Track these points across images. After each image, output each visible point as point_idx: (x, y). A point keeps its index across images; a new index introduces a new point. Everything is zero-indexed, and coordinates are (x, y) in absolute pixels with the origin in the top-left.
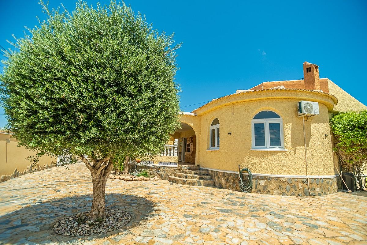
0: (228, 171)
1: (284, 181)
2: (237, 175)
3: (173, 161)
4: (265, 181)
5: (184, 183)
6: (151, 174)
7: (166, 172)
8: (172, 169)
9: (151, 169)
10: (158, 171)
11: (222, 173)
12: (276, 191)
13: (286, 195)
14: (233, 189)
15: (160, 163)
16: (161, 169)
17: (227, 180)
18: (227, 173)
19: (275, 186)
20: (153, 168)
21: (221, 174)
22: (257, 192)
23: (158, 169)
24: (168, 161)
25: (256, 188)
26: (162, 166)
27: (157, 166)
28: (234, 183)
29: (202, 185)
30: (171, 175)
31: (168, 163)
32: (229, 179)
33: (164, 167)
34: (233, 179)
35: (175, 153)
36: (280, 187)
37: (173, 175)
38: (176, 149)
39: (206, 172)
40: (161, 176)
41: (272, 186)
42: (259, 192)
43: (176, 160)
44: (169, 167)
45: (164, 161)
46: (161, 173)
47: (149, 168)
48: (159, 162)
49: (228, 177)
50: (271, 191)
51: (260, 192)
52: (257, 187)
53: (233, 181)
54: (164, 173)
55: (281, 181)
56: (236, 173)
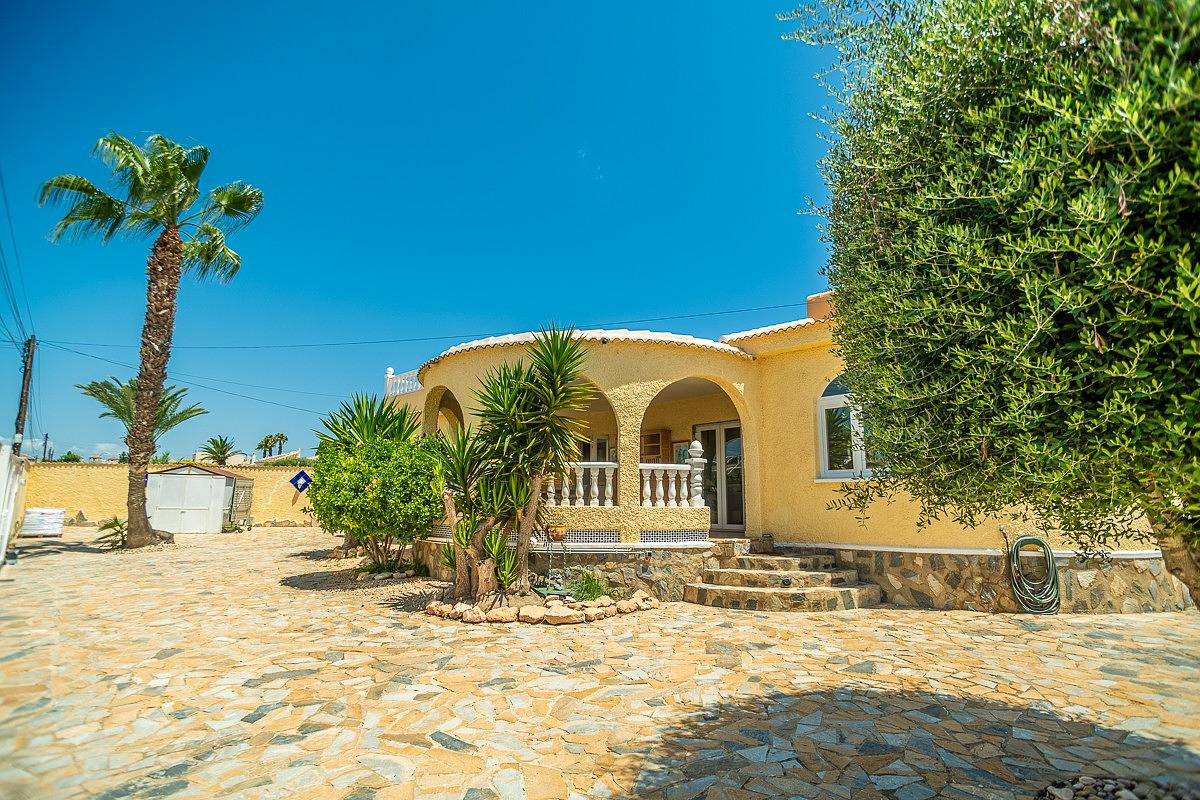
0: (954, 548)
1: (1144, 568)
2: (997, 559)
3: (695, 525)
4: (1096, 571)
5: (796, 605)
6: (613, 584)
7: (675, 570)
8: (694, 557)
9: (611, 565)
10: (645, 570)
11: (922, 556)
12: (1127, 600)
13: (1154, 610)
14: (983, 607)
15: (645, 535)
16: (655, 561)
17: (954, 581)
18: (950, 556)
19: (1124, 585)
20: (619, 558)
21: (919, 562)
22: (1075, 610)
23: (641, 561)
24: (676, 527)
25: (1069, 598)
26: (660, 549)
27: (636, 550)
28: (985, 587)
29: (856, 605)
30: (694, 581)
31: (675, 535)
32: (965, 577)
33: (665, 550)
34: (982, 575)
35: (697, 493)
36: (1137, 589)
37: (699, 578)
38: (699, 477)
39: (830, 560)
40: (658, 586)
41: (1115, 586)
42: (1080, 608)
43: (703, 521)
44: (684, 551)
45: (661, 526)
46: (658, 575)
47: (601, 558)
48: (643, 532)
49: (956, 569)
50: (1115, 603)
51: (1086, 607)
52: (1071, 592)
53: (979, 580)
54: (666, 575)
55: (1136, 569)
56: (989, 552)
